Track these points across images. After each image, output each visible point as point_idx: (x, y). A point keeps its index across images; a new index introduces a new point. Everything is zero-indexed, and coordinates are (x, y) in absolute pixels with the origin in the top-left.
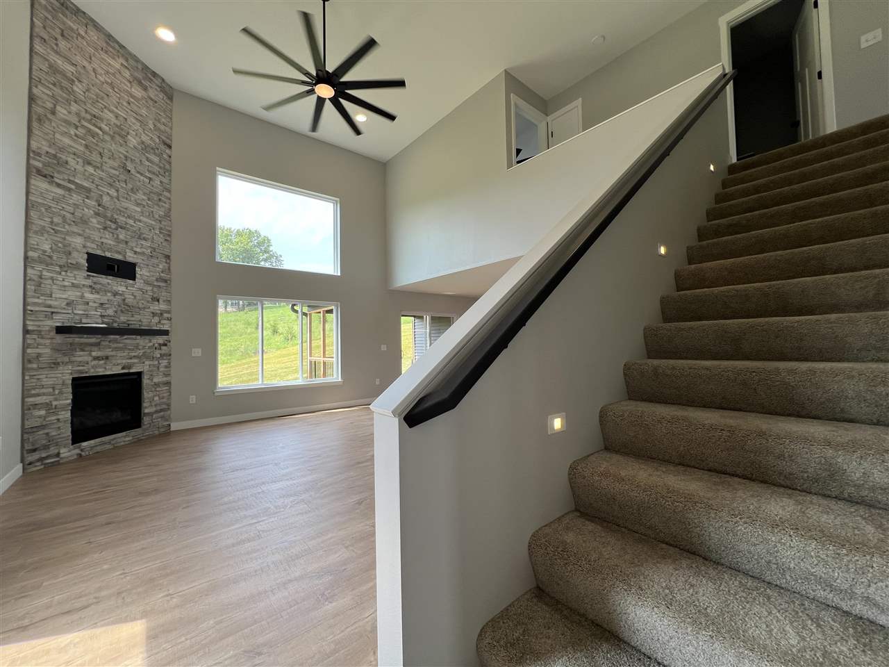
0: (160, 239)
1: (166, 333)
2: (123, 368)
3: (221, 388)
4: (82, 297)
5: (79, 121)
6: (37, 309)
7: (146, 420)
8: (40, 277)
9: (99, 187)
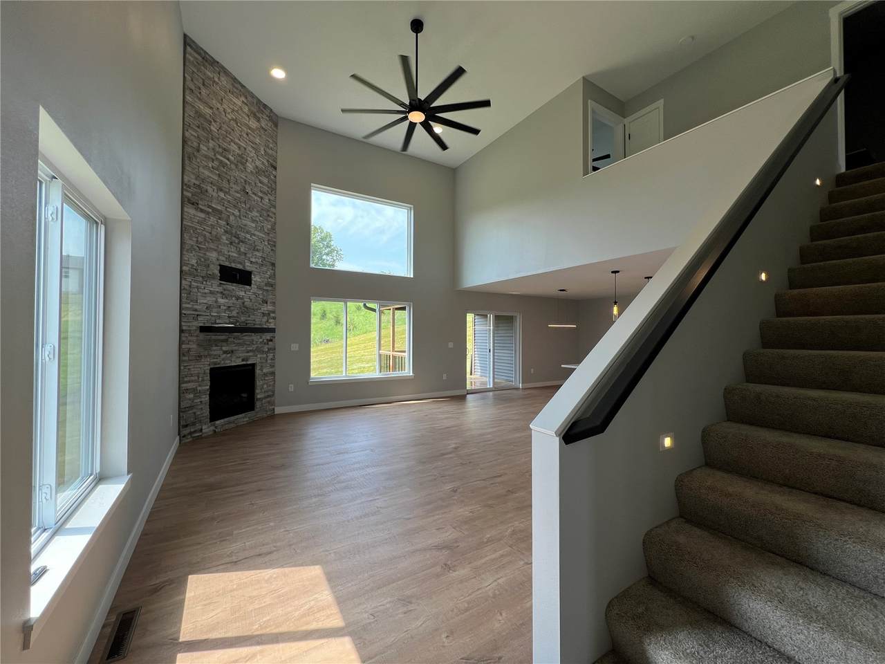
0: (267, 249)
1: (273, 330)
2: (243, 360)
3: (313, 378)
4: (216, 302)
5: (215, 155)
6: (189, 312)
7: (258, 404)
8: (190, 286)
9: (228, 209)
